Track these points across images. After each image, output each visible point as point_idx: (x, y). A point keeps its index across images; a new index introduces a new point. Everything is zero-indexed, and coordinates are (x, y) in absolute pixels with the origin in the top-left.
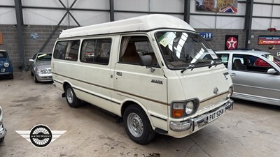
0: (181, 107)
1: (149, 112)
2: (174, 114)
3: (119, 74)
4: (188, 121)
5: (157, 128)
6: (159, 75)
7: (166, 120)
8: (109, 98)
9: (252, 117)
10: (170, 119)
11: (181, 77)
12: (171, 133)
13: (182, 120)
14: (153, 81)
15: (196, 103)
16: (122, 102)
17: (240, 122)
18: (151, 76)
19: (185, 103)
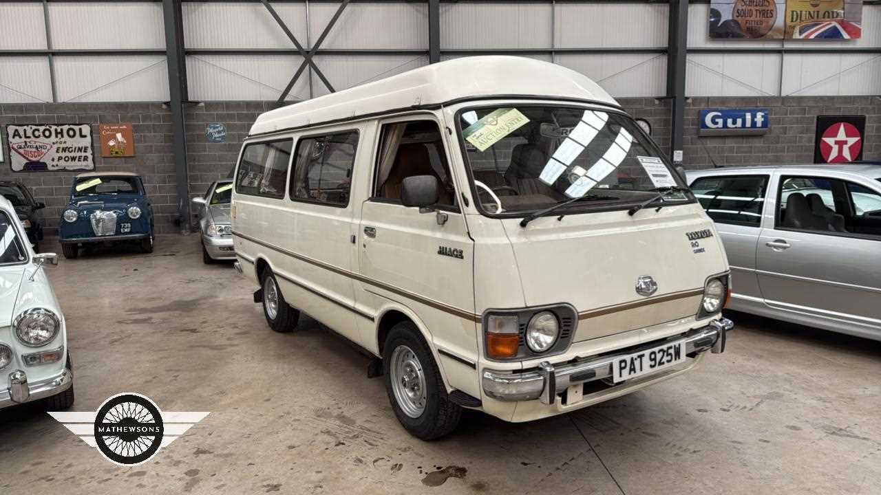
0: (511, 328)
1: (435, 342)
2: (494, 347)
3: (370, 232)
4: (537, 370)
5: (458, 392)
6: (457, 233)
7: (473, 366)
8: (350, 303)
9: (825, 383)
10: (484, 362)
11: (524, 240)
12: (490, 407)
13: (516, 366)
14: (442, 251)
15: (565, 318)
16: (376, 314)
17: (773, 396)
18: (438, 235)
19: (525, 317)
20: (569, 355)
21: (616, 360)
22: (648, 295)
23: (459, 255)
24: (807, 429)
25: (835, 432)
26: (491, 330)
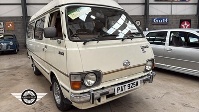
0: (79, 79)
1: (60, 82)
2: (74, 85)
3: (46, 47)
4: (89, 92)
6: (63, 47)
7: (69, 92)
9: (182, 89)
10: (71, 90)
11: (84, 49)
12: (74, 104)
13: (81, 91)
15: (98, 75)
16: (49, 72)
17: (167, 93)
19: (84, 75)
20: (100, 87)
21: (116, 88)
22: (127, 67)
23: (63, 54)
24: (177, 104)
25: (185, 105)
26: (72, 80)
